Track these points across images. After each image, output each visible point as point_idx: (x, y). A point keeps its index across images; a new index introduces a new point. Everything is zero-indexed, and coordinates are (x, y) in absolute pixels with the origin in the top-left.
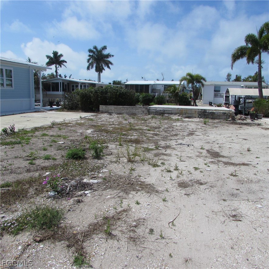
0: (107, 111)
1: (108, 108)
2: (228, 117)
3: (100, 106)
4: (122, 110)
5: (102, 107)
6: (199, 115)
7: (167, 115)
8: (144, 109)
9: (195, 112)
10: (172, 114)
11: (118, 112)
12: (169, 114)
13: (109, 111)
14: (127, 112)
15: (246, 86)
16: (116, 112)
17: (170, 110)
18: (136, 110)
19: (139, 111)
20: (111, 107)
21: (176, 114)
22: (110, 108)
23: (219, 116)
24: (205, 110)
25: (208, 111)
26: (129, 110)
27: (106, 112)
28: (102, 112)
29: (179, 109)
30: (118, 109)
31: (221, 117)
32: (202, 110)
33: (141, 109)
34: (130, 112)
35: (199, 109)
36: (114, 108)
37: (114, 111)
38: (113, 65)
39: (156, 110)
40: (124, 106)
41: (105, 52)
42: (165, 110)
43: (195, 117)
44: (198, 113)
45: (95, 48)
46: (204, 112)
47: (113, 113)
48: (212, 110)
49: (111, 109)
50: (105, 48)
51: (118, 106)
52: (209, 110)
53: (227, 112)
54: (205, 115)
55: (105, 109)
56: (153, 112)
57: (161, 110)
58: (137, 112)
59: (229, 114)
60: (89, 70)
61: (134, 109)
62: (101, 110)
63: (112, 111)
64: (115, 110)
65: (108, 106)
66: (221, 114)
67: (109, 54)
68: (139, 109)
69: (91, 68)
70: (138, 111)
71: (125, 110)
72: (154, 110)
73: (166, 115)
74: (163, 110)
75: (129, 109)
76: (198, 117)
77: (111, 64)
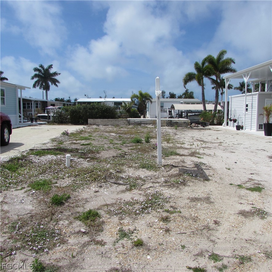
1: (95, 121)
2: (187, 125)
3: (88, 119)
4: (107, 122)
5: (90, 121)
6: (167, 124)
7: (144, 125)
8: (125, 121)
9: (164, 122)
10: (147, 124)
11: (104, 124)
12: (144, 124)
13: (96, 124)
14: (112, 124)
15: (185, 103)
16: (102, 124)
19: (122, 122)
20: (98, 120)
21: (150, 124)
23: (181, 124)
24: (171, 120)
26: (113, 122)
27: (94, 124)
28: (91, 125)
30: (104, 122)
31: (182, 125)
32: (169, 120)
35: (166, 120)
36: (100, 121)
37: (100, 124)
38: (60, 83)
40: (109, 119)
41: (52, 71)
43: (164, 126)
44: (166, 123)
45: (41, 66)
46: (170, 122)
47: (99, 125)
48: (176, 120)
49: (98, 122)
50: (51, 67)
51: (104, 119)
52: (174, 120)
53: (186, 121)
54: (171, 124)
55: (93, 122)
56: (132, 123)
57: (138, 121)
58: (119, 124)
59: (188, 123)
60: (35, 87)
61: (117, 121)
63: (99, 124)
64: (102, 122)
65: (95, 119)
66: (183, 123)
67: (56, 72)
69: (38, 86)
70: (120, 122)
71: (110, 122)
73: (142, 125)
74: (140, 121)
76: (167, 126)
77: (58, 82)
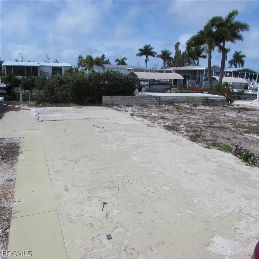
0: (112, 103)
1: (113, 99)
3: (103, 97)
4: (130, 101)
5: (106, 99)
6: (203, 102)
7: (177, 104)
8: (154, 99)
9: (200, 99)
10: (180, 102)
11: (126, 103)
12: (178, 102)
14: (136, 103)
16: (123, 103)
17: (179, 99)
18: (146, 101)
19: (149, 101)
20: (118, 98)
21: (184, 102)
22: (116, 99)
24: (207, 97)
25: (209, 99)
26: (138, 101)
29: (187, 98)
30: (126, 100)
31: (219, 104)
32: (205, 97)
33: (151, 99)
34: (139, 103)
35: (202, 97)
36: (121, 99)
37: (120, 103)
39: (166, 99)
42: (175, 99)
43: (200, 105)
46: (207, 99)
48: (212, 97)
49: (118, 100)
52: (210, 97)
53: (223, 99)
54: (207, 102)
55: (110, 100)
57: (171, 99)
58: (146, 103)
59: (225, 101)
61: (144, 99)
62: (105, 101)
63: (119, 103)
64: (122, 101)
65: (114, 97)
66: (219, 101)
68: (149, 99)
71: (134, 101)
72: (164, 99)
73: (175, 104)
74: (173, 99)
75: (139, 99)
76: (202, 105)
